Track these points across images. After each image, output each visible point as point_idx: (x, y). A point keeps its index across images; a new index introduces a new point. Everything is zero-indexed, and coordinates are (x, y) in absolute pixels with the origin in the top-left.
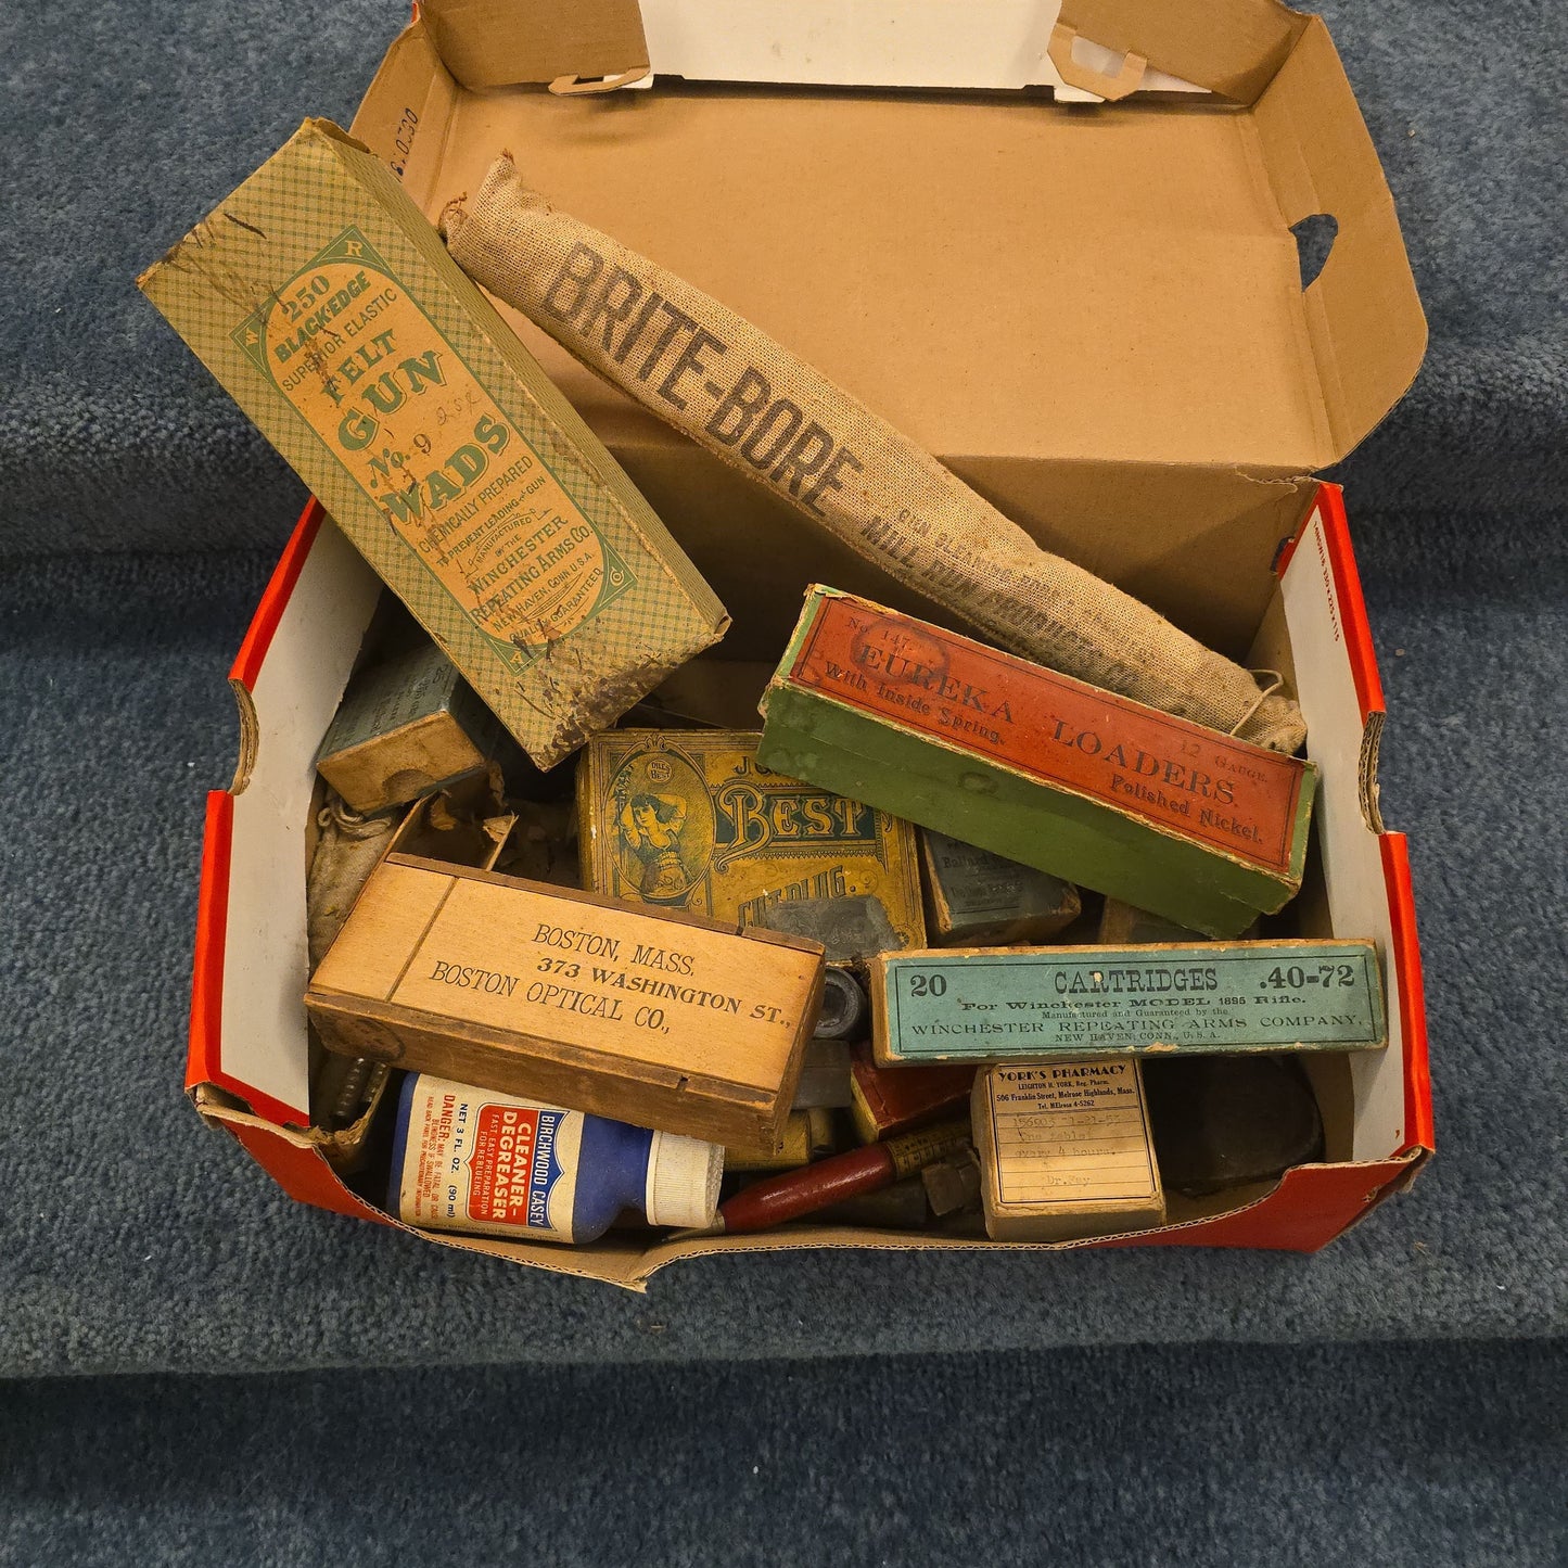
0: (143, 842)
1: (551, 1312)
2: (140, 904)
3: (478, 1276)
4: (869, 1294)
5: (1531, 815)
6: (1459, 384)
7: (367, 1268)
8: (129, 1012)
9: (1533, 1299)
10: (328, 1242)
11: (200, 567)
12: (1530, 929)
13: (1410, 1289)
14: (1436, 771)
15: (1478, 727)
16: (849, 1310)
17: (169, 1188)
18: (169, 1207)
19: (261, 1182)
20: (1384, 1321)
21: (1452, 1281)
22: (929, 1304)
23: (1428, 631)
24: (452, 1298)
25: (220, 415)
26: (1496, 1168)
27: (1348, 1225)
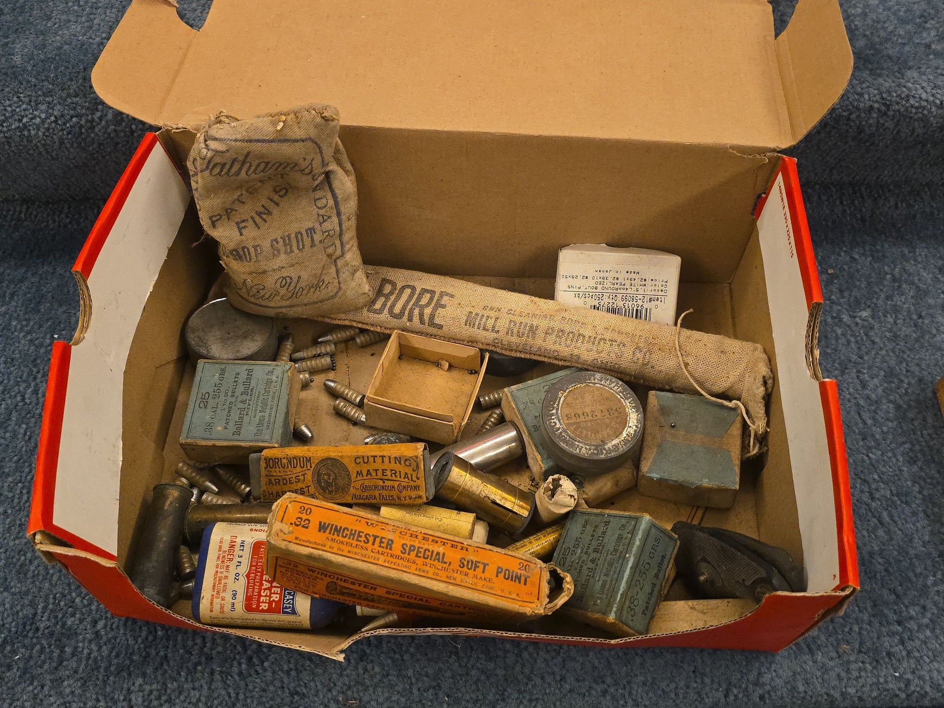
0: (22, 386)
1: (283, 692)
2: (20, 426)
3: (235, 669)
4: (492, 680)
5: (913, 373)
6: (869, 100)
7: (162, 664)
8: (10, 495)
9: (916, 681)
10: (136, 647)
11: (66, 210)
12: (913, 445)
13: (839, 675)
14: (853, 345)
15: (879, 318)
16: (478, 690)
17: (32, 611)
18: (32, 624)
19: (93, 607)
20: (822, 696)
21: (865, 670)
22: (530, 686)
23: (848, 258)
24: (218, 684)
25: (75, 108)
26: (893, 597)
27: (800, 636)
